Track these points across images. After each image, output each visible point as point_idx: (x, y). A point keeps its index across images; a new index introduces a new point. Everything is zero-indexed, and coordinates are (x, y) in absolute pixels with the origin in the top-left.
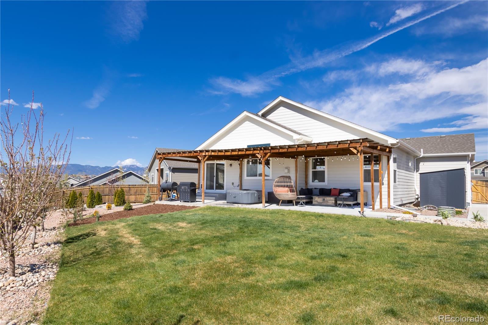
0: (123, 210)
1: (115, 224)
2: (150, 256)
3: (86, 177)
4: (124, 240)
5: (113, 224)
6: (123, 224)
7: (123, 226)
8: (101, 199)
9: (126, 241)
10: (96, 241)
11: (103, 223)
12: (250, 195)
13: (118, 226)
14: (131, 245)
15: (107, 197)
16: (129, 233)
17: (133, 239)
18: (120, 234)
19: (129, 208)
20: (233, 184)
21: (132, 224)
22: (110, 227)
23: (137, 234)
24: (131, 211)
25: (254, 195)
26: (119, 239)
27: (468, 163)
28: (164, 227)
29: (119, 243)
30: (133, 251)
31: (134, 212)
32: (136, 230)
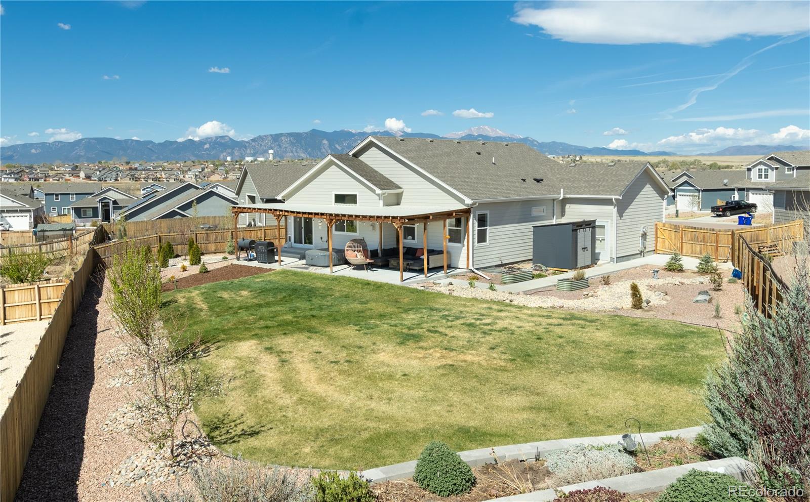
0: (198, 272)
1: (191, 292)
2: (211, 316)
3: (128, 167)
4: (198, 306)
5: (189, 292)
6: (197, 292)
7: (197, 294)
8: (173, 251)
9: (198, 307)
10: (179, 307)
11: (181, 291)
12: (326, 258)
13: (193, 294)
14: (201, 310)
15: (179, 246)
16: (201, 301)
17: (203, 305)
18: (195, 302)
19: (204, 271)
20: (322, 238)
21: (204, 292)
22: (187, 295)
23: (206, 302)
24: (206, 274)
25: (332, 257)
26: (194, 306)
27: (614, 208)
28: (228, 296)
29: (194, 308)
30: (202, 314)
31: (209, 275)
32: (206, 298)
